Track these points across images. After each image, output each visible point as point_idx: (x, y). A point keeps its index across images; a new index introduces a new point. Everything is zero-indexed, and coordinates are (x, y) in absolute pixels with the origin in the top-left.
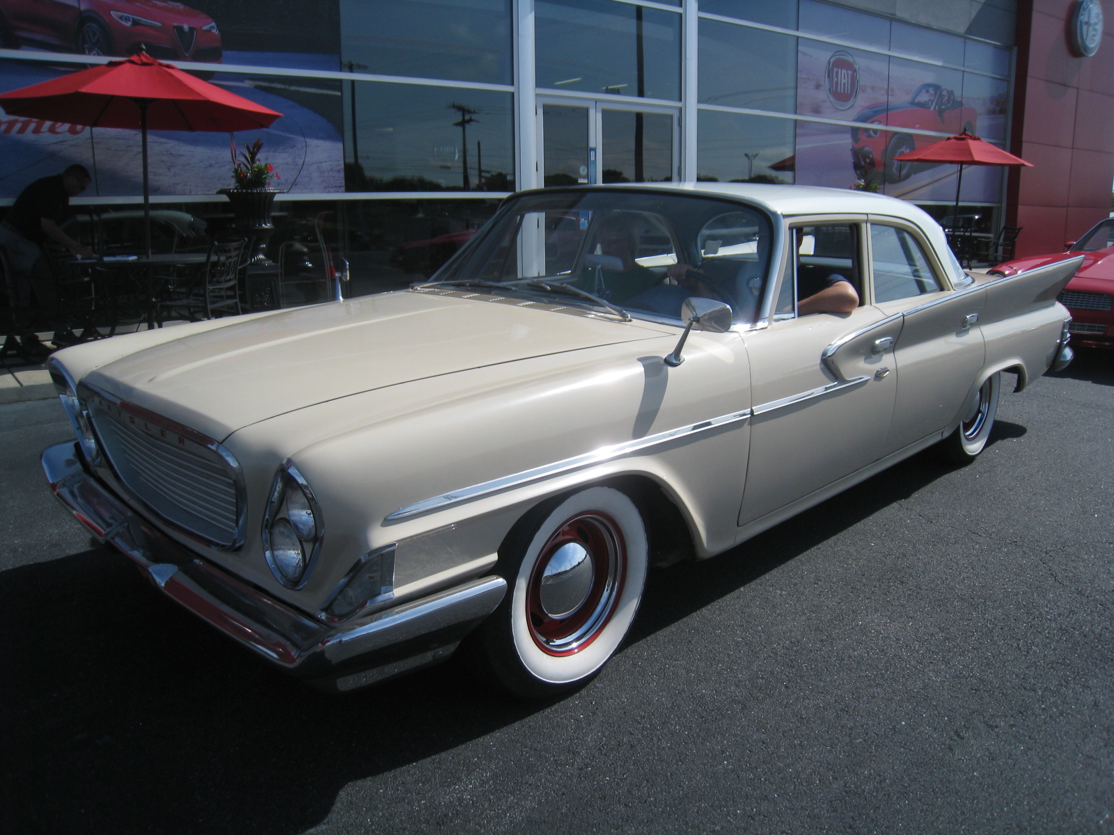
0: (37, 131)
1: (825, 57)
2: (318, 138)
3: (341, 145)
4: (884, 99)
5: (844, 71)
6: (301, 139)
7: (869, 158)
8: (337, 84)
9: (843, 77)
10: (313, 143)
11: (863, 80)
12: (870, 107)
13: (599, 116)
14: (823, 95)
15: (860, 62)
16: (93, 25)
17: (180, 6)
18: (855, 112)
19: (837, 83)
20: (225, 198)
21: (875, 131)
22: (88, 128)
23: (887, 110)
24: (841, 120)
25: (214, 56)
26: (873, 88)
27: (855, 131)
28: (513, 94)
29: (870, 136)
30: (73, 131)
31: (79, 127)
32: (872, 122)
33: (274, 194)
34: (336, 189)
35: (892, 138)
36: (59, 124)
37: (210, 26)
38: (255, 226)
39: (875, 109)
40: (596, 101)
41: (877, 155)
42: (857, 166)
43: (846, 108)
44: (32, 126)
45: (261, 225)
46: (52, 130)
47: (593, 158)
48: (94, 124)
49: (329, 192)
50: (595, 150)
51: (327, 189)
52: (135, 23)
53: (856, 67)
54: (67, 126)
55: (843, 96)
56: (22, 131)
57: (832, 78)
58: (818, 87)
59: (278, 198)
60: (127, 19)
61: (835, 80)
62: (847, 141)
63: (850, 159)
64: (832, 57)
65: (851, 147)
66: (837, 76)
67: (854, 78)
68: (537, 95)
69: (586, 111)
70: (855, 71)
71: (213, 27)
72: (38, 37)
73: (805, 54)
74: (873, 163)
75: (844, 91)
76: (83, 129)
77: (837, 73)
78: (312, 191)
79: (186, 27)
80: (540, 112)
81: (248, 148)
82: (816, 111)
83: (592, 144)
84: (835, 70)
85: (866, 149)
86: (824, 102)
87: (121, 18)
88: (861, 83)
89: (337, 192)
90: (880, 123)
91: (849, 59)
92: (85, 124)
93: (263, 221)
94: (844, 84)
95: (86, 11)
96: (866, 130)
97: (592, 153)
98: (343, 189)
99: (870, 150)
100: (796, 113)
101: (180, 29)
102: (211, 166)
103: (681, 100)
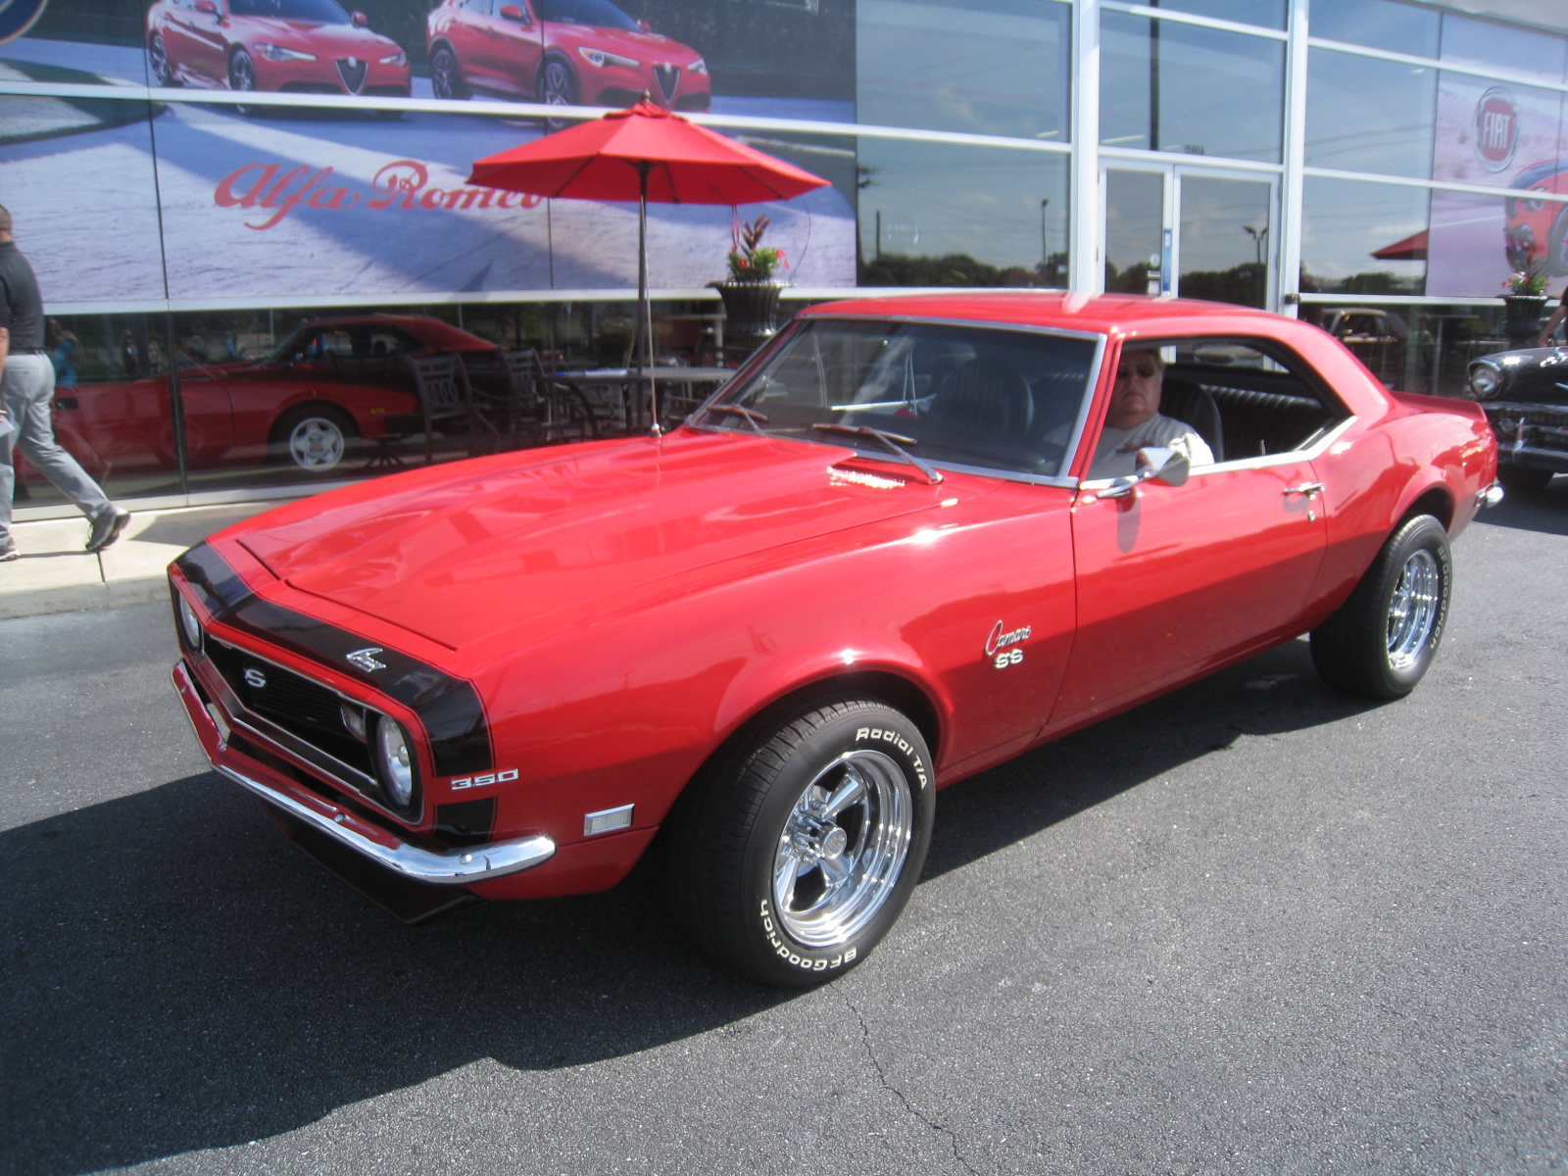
0: (484, 204)
1: (1473, 96)
2: (825, 213)
3: (852, 225)
4: (1551, 154)
5: (1499, 116)
6: (803, 214)
7: (1527, 241)
8: (850, 142)
9: (1498, 123)
10: (819, 220)
11: (1525, 128)
12: (1532, 167)
13: (1177, 184)
14: (1470, 152)
15: (1522, 103)
16: (558, 66)
17: (661, 38)
18: (1510, 176)
19: (1489, 133)
20: (715, 294)
21: (1538, 202)
22: (545, 200)
23: (1556, 170)
24: (1491, 186)
25: (702, 104)
26: (1538, 139)
27: (1510, 203)
28: (1068, 156)
29: (1530, 209)
30: (526, 204)
31: (534, 198)
32: (1535, 189)
33: (780, 289)
34: (845, 283)
35: (1561, 210)
36: (511, 194)
37: (698, 65)
38: (755, 331)
39: (1540, 170)
40: (1175, 165)
41: (1538, 237)
42: (1510, 253)
43: (1499, 170)
44: (479, 198)
45: (763, 330)
46: (502, 203)
47: (1167, 243)
48: (557, 195)
49: (836, 287)
50: (1169, 231)
51: (834, 282)
52: (608, 62)
53: (1516, 109)
54: (520, 197)
55: (1495, 154)
56: (467, 205)
57: (1483, 128)
58: (1463, 140)
59: (783, 295)
60: (598, 58)
61: (1486, 129)
62: (1498, 217)
63: (1502, 243)
64: (1483, 96)
65: (1503, 226)
66: (1489, 124)
67: (1512, 128)
68: (1100, 157)
69: (1161, 178)
70: (1514, 116)
71: (700, 66)
72: (492, 84)
73: (1447, 94)
74: (1533, 248)
75: (1498, 145)
76: (538, 201)
77: (1490, 118)
78: (814, 285)
79: (668, 67)
80: (1103, 178)
81: (747, 226)
82: (1460, 174)
83: (1167, 225)
84: (1488, 114)
85: (1525, 227)
86: (1470, 161)
87: (591, 56)
88: (1523, 133)
89: (847, 286)
90: (1546, 189)
91: (1506, 98)
92: (542, 193)
93: (766, 325)
94: (1499, 135)
95: (551, 48)
96: (1526, 200)
97: (1167, 236)
98: (854, 282)
99: (1530, 229)
100: (1431, 178)
101: (660, 70)
102: (691, 250)
103: (1281, 162)
